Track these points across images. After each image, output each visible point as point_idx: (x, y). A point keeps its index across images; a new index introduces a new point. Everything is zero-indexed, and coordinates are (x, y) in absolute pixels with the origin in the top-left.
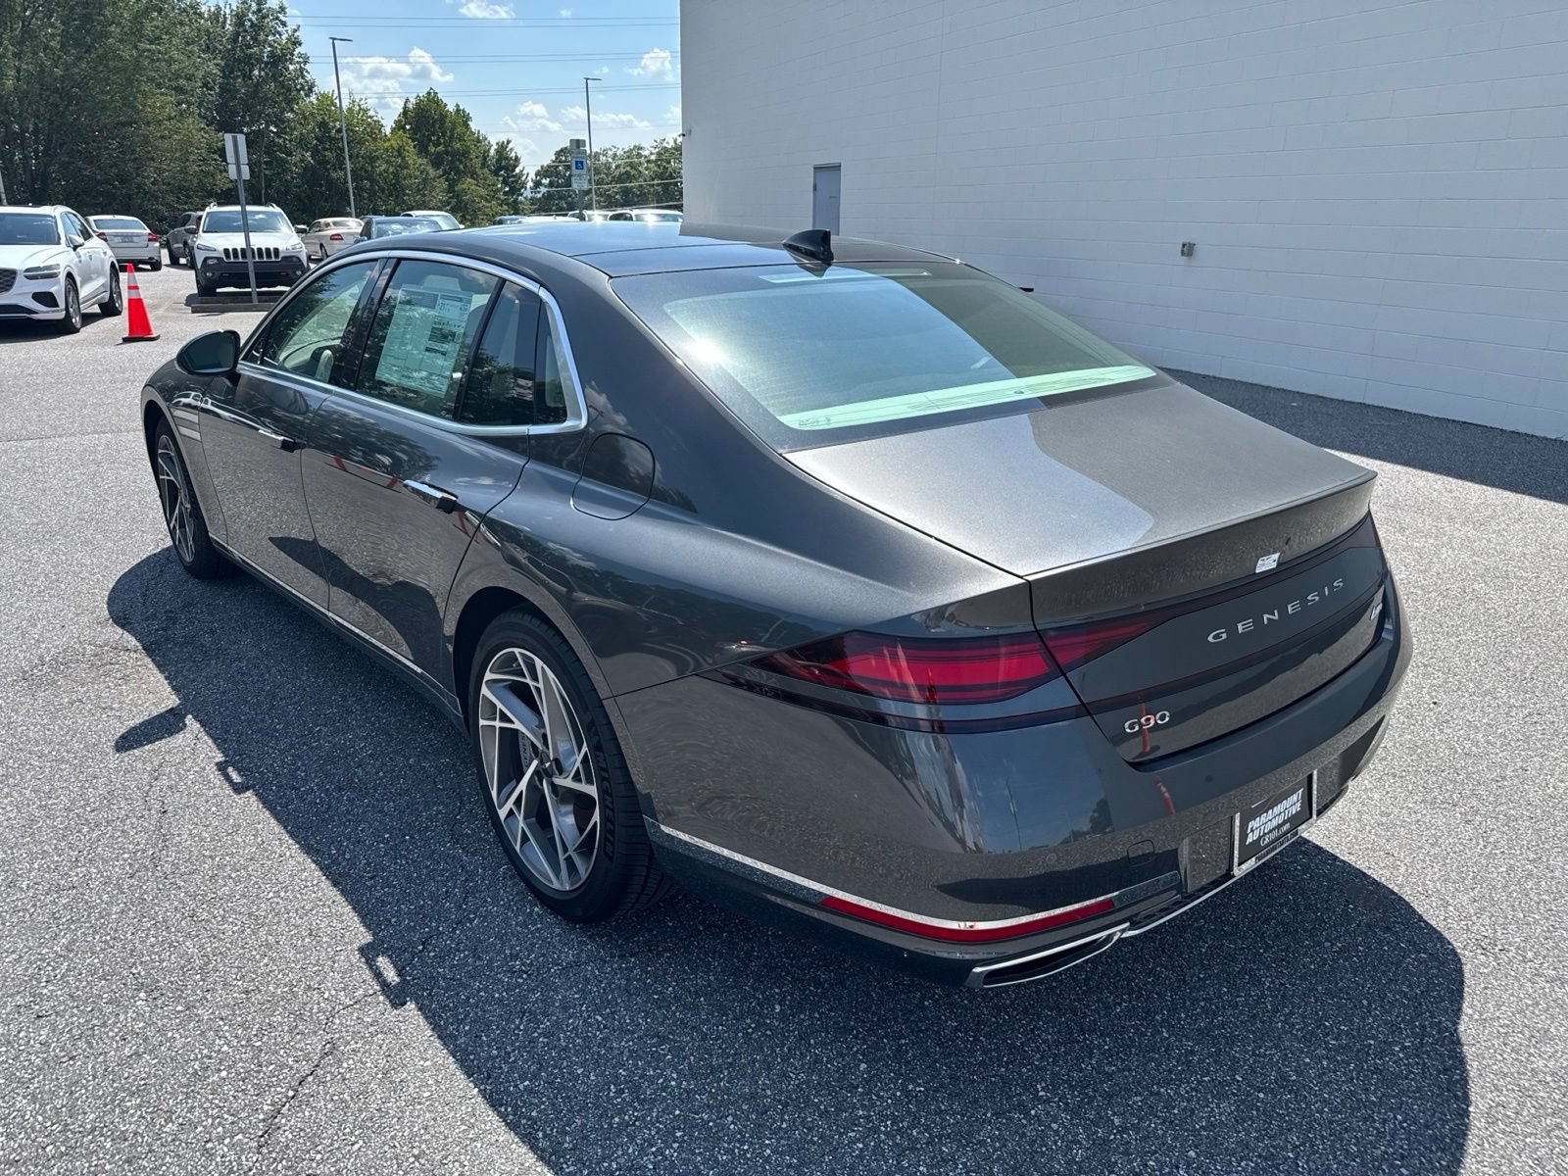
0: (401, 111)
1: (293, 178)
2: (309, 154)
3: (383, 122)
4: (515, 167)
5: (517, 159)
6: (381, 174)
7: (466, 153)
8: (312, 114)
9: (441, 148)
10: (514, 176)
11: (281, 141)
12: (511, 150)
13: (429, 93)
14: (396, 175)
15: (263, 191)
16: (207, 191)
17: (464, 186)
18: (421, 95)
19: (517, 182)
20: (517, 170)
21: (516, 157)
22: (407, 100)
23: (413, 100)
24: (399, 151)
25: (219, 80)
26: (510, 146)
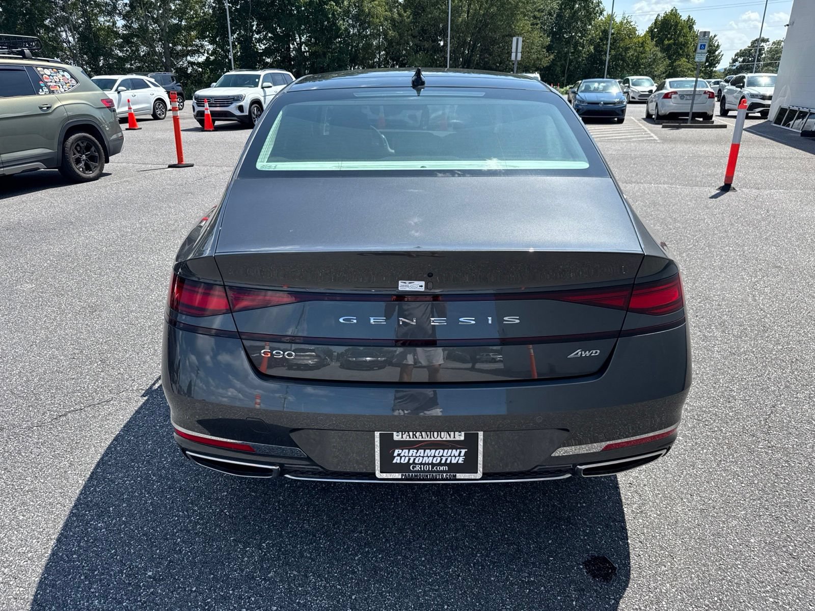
0: (654, 21)
1: (583, 60)
2: (593, 47)
3: (637, 28)
4: (716, 51)
5: (718, 46)
6: (629, 57)
7: (685, 44)
8: (600, 26)
9: (672, 41)
10: (713, 56)
11: (581, 41)
12: (716, 40)
13: (672, 10)
14: (637, 57)
15: (567, 67)
16: (536, 67)
17: (680, 63)
18: (667, 12)
19: (714, 60)
20: (717, 53)
21: (718, 45)
22: (659, 15)
23: (662, 15)
24: (642, 43)
25: (557, 11)
26: (715, 39)
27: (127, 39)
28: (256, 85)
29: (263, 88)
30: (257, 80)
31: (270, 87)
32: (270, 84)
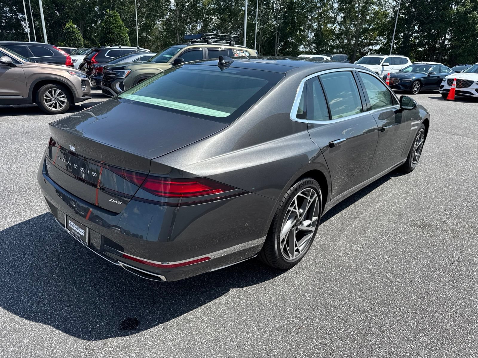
27: (338, 36)
28: (379, 64)
29: (383, 66)
30: (381, 61)
31: (388, 65)
32: (388, 64)
